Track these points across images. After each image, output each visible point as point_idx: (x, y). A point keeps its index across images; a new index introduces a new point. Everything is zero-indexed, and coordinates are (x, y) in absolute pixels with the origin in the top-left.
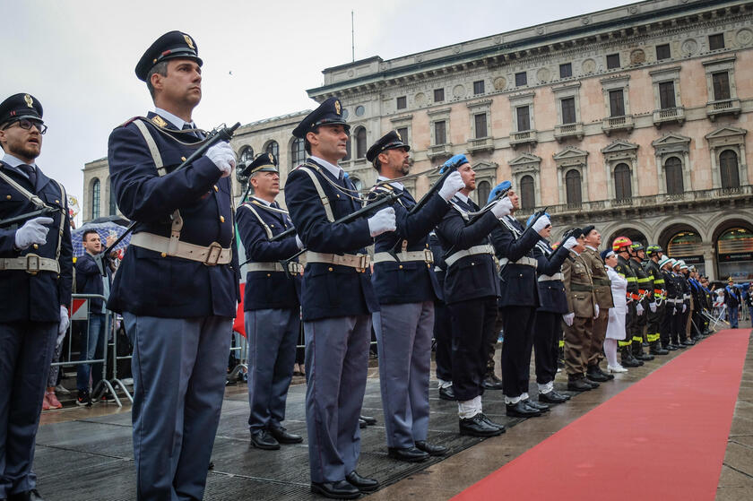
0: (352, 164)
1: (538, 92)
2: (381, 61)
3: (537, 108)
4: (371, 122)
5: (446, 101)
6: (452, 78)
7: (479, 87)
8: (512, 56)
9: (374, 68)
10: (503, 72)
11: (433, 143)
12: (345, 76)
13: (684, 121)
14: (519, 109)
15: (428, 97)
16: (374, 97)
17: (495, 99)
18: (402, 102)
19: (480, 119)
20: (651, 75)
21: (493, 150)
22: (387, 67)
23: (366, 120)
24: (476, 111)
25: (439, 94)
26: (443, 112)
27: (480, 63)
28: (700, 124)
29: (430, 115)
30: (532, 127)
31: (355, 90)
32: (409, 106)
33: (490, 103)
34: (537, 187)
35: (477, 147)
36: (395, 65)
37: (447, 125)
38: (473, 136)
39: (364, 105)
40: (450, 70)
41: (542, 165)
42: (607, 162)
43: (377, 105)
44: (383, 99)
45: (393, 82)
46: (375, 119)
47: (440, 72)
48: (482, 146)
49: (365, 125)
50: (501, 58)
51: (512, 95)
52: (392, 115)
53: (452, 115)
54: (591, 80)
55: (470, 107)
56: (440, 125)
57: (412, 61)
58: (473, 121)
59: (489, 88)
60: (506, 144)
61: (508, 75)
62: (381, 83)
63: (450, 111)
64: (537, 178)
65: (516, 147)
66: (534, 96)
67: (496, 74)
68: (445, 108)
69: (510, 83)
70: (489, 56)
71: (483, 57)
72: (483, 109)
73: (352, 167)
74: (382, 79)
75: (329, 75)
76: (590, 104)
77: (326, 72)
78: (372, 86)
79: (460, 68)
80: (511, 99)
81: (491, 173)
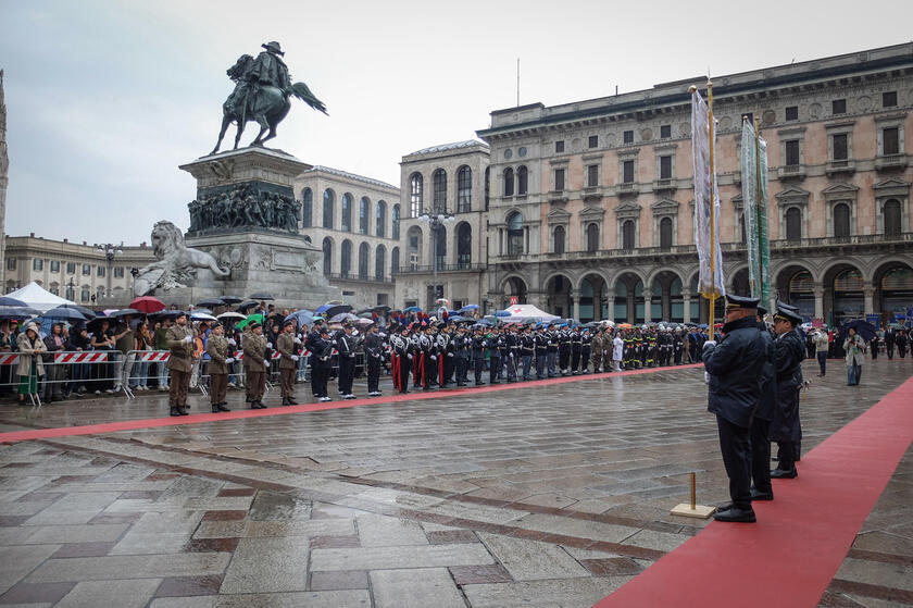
0: (514, 199)
1: (680, 144)
2: (543, 107)
3: (678, 158)
4: (532, 163)
5: (599, 148)
6: (605, 127)
7: (628, 136)
8: (659, 111)
9: (537, 114)
10: (650, 124)
11: (586, 185)
12: (510, 120)
13: (805, 176)
14: (663, 158)
15: (584, 143)
16: (536, 141)
17: (641, 148)
18: (560, 146)
19: (629, 167)
20: (780, 134)
21: (638, 194)
22: (549, 114)
23: (528, 161)
24: (625, 158)
25: (593, 141)
26: (596, 158)
27: (630, 116)
28: (818, 179)
29: (585, 159)
30: (673, 175)
31: (519, 133)
32: (567, 150)
33: (637, 152)
34: (675, 228)
35: (624, 191)
36: (555, 112)
37: (599, 169)
38: (622, 181)
39: (527, 146)
40: (603, 120)
41: (680, 210)
42: (736, 209)
43: (537, 147)
44: (544, 142)
45: (552, 128)
46: (536, 160)
47: (595, 121)
48: (629, 190)
49: (527, 165)
50: (649, 112)
51: (657, 145)
52: (551, 158)
53: (604, 160)
54: (726, 136)
55: (620, 155)
56: (593, 169)
57: (570, 109)
58: (622, 167)
59: (637, 138)
60: (648, 189)
61: (654, 128)
62: (542, 128)
63: (601, 157)
64: (675, 221)
65: (658, 192)
66: (676, 147)
67: (644, 126)
68: (598, 154)
69: (656, 135)
70: (639, 110)
71: (633, 111)
72: (631, 157)
73: (514, 202)
74: (543, 125)
75: (496, 117)
76: (725, 157)
77: (494, 114)
78: (534, 130)
79: (612, 119)
80: (656, 150)
81: (635, 214)
